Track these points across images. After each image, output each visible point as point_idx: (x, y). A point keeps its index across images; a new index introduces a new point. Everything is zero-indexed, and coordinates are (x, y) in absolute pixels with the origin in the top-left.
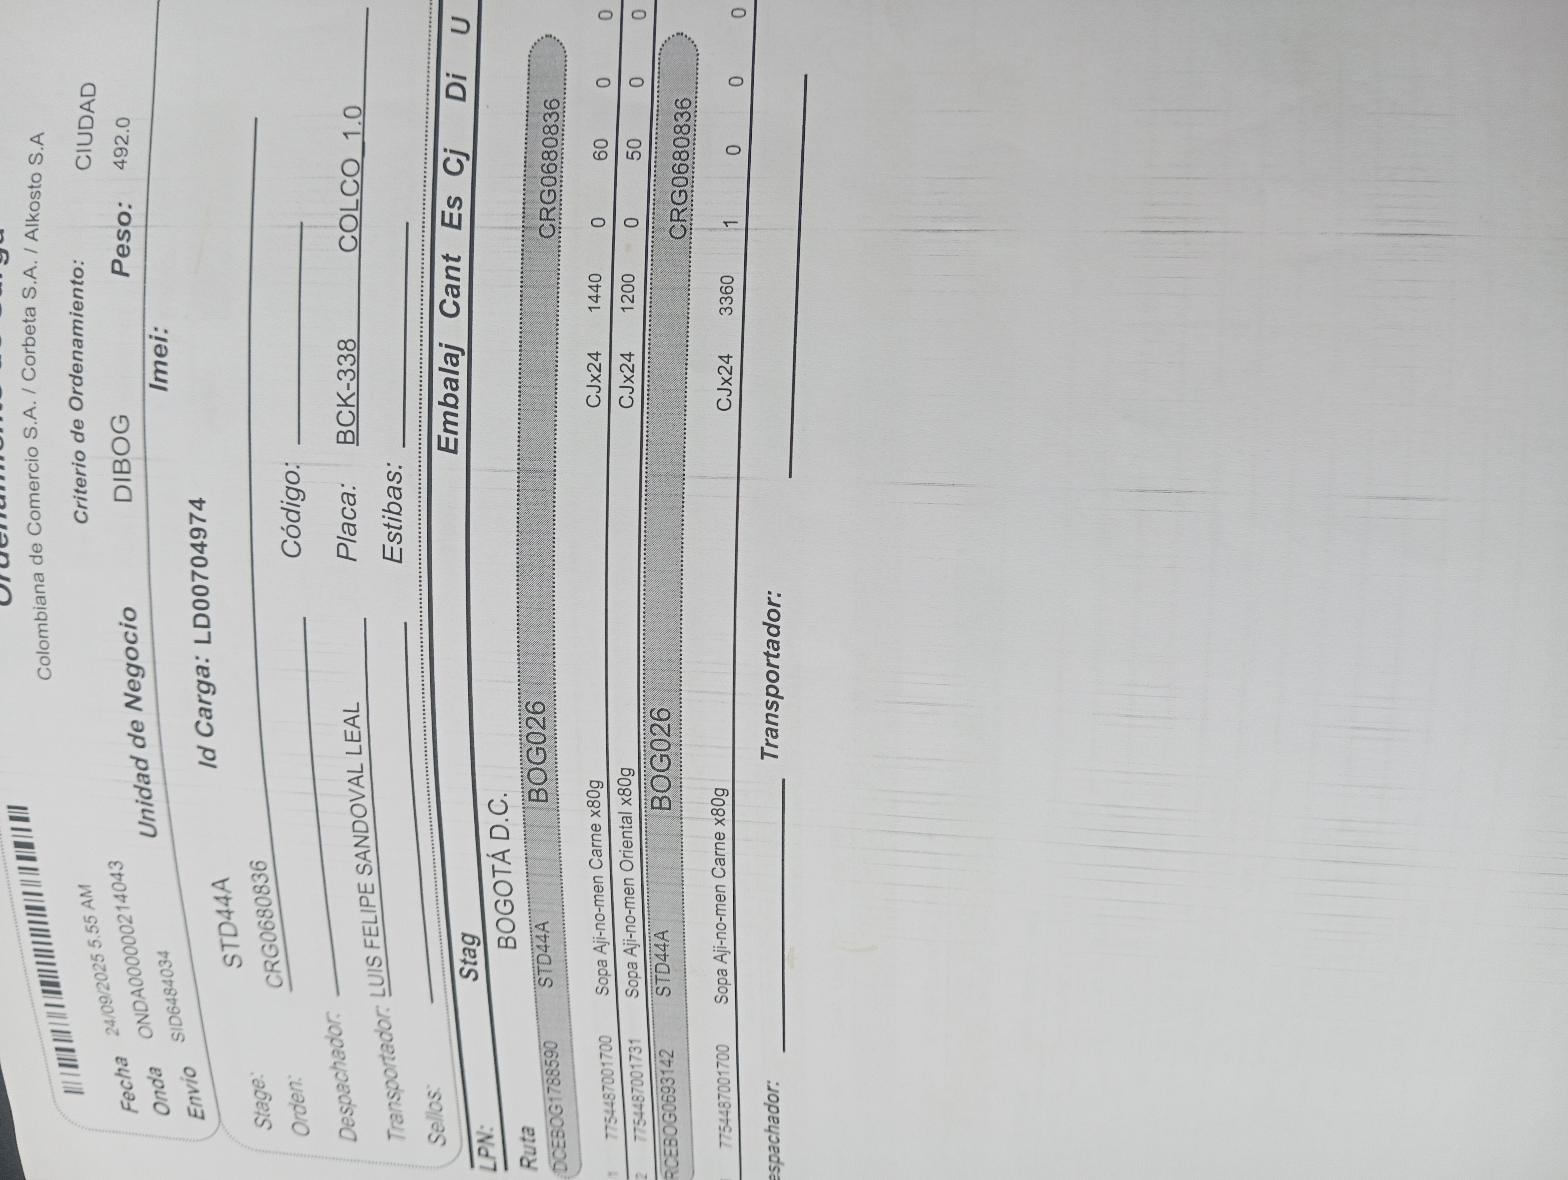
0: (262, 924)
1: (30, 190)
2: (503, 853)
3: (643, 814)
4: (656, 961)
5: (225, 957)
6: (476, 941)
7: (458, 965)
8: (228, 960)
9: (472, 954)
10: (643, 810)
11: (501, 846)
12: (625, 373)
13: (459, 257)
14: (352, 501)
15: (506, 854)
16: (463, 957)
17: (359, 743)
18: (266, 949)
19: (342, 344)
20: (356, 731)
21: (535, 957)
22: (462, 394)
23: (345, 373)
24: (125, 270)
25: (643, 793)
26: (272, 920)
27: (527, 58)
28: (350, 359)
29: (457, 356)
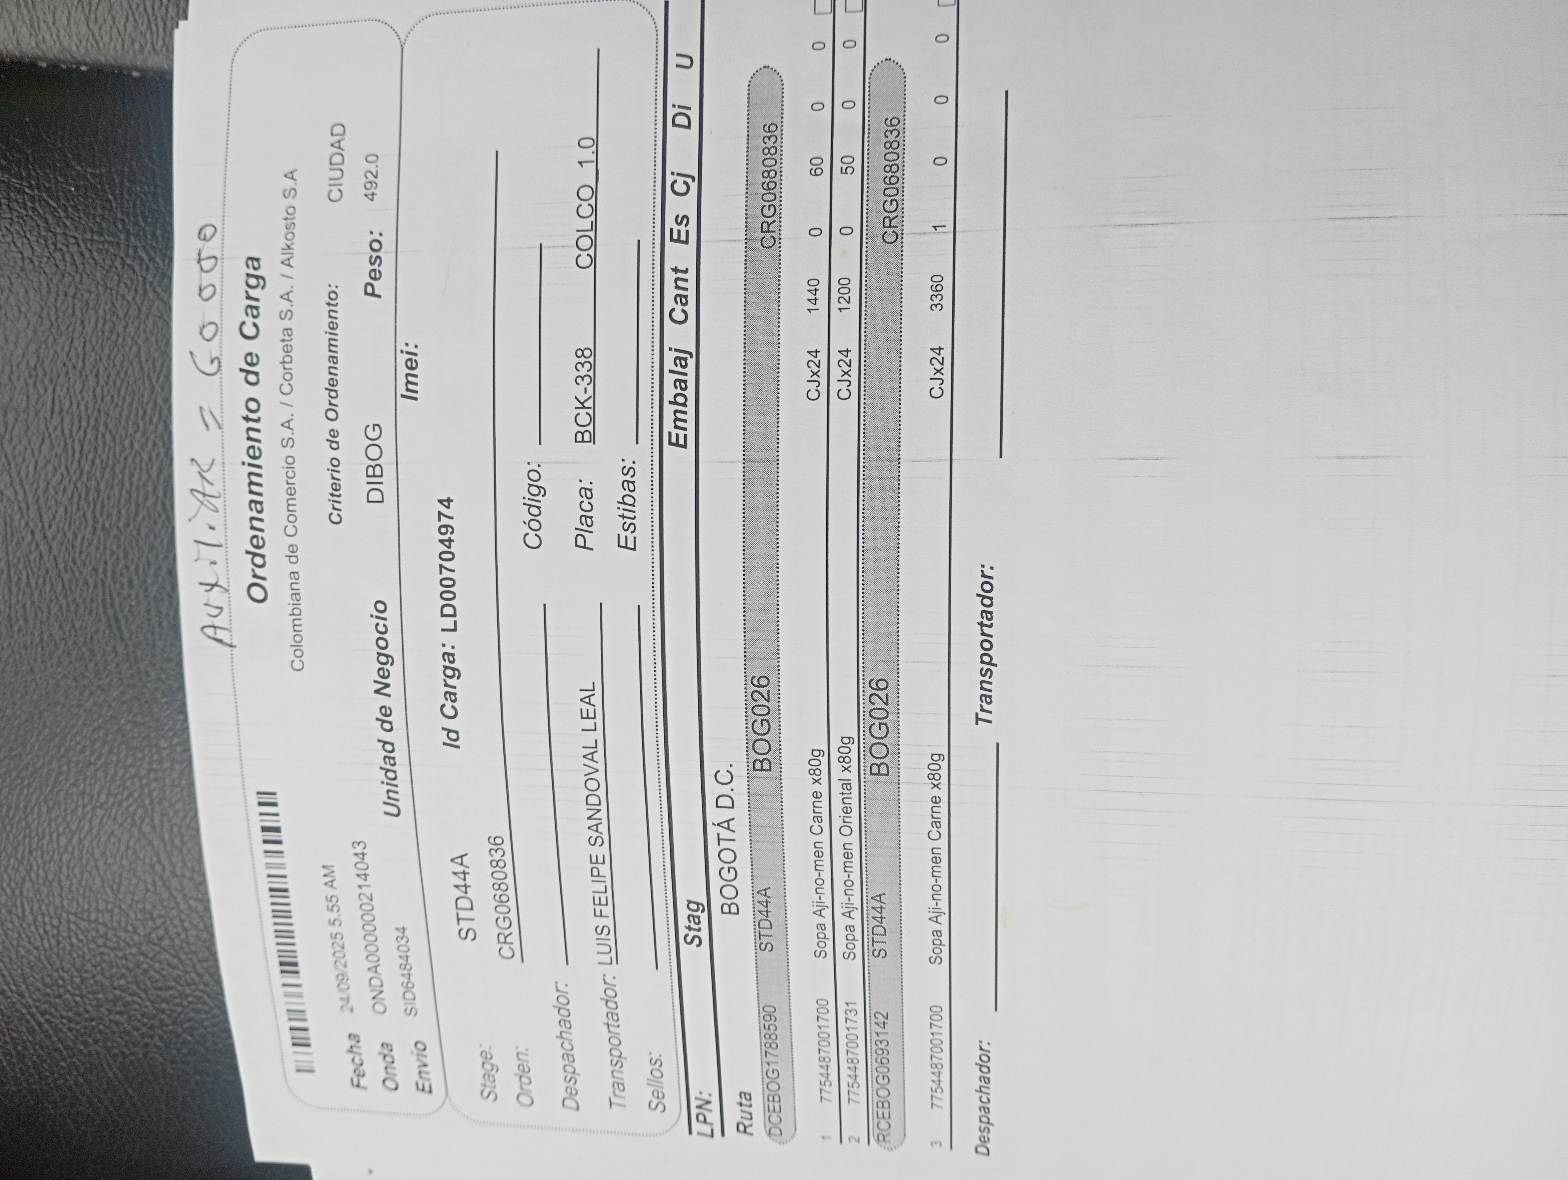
0: (497, 898)
1: (285, 222)
2: (728, 821)
3: (862, 780)
4: (874, 923)
5: (460, 931)
6: (701, 908)
7: (683, 932)
8: (463, 934)
9: (697, 920)
10: (862, 776)
11: (725, 815)
12: (843, 368)
13: (687, 269)
14: (589, 495)
15: (731, 823)
16: (687, 924)
17: (593, 721)
18: (500, 921)
19: (580, 352)
20: (591, 709)
21: (757, 923)
22: (690, 393)
23: (583, 379)
24: (376, 292)
25: (862, 760)
26: (507, 893)
27: (747, 88)
28: (587, 366)
29: (685, 359)
